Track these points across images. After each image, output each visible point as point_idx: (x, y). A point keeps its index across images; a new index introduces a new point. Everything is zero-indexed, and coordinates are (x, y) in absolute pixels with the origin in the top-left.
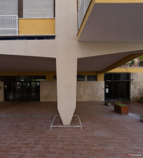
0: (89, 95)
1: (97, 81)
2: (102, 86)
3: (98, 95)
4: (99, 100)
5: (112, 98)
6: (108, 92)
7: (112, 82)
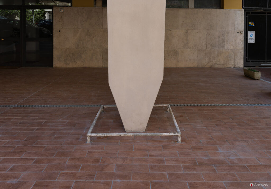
0: (199, 50)
1: (223, 8)
2: (236, 23)
3: (226, 48)
4: (228, 64)
5: (265, 59)
6: (254, 42)
7: (265, 13)
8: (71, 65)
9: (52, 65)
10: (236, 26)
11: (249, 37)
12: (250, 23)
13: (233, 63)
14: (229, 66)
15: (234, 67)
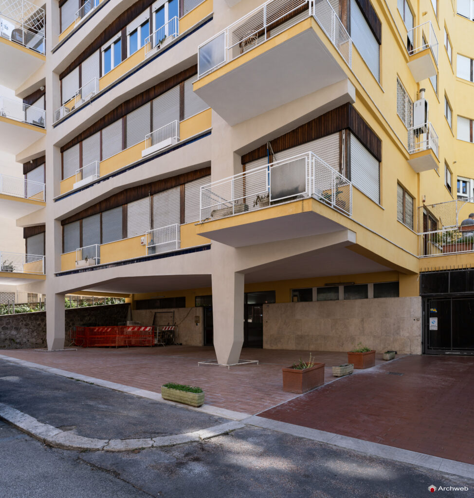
1: (399, 297)
2: (412, 310)
3: (401, 335)
4: (404, 350)
5: (450, 347)
6: (437, 329)
7: (450, 298)
8: (274, 348)
9: (262, 347)
10: (412, 313)
11: (431, 324)
12: (432, 310)
13: (409, 350)
14: (405, 353)
15: (411, 354)
